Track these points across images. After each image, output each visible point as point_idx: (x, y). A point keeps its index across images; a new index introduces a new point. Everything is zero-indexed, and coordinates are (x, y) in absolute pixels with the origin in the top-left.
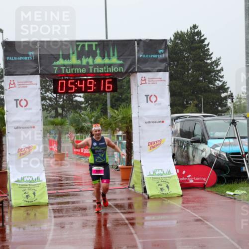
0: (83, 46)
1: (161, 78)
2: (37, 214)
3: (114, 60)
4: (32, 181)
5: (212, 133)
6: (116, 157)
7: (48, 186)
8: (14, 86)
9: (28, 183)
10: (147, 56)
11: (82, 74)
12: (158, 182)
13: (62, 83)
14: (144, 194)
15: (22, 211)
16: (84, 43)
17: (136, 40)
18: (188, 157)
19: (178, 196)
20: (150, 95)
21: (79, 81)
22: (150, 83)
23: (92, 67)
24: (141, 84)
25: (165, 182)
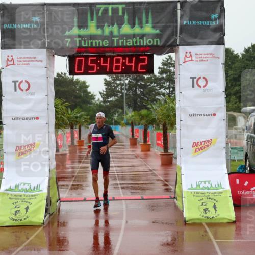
1: (213, 54)
3: (148, 29)
4: (30, 190)
8: (12, 63)
9: (24, 193)
10: (194, 23)
11: (103, 47)
12: (201, 200)
13: (80, 61)
16: (107, 6)
17: (179, 1)
19: (228, 223)
20: (197, 78)
21: (102, 59)
22: (198, 61)
23: (118, 38)
24: (184, 63)
25: (212, 199)
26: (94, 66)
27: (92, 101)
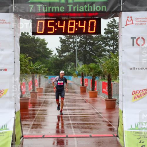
12: (139, 138)
20: (137, 38)
21: (59, 22)
22: (137, 24)
23: (72, 5)
24: (126, 25)
26: (52, 28)
27: (50, 55)
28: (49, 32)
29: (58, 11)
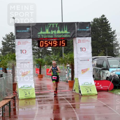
0: (52, 25)
1: (87, 40)
2: (30, 103)
3: (66, 32)
4: (28, 87)
5: (111, 65)
6: (66, 76)
7: (35, 89)
8: (20, 44)
9: (26, 88)
10: (81, 30)
11: (51, 38)
12: (86, 88)
13: (42, 43)
14: (80, 94)
15: (24, 101)
16: (52, 24)
17: (76, 22)
18: (100, 77)
19: (95, 95)
20: (82, 48)
21: (49, 42)
22: (82, 42)
23: (56, 35)
24: (78, 43)
25: (89, 88)
26: (47, 44)
28: (45, 46)
29: (50, 37)
